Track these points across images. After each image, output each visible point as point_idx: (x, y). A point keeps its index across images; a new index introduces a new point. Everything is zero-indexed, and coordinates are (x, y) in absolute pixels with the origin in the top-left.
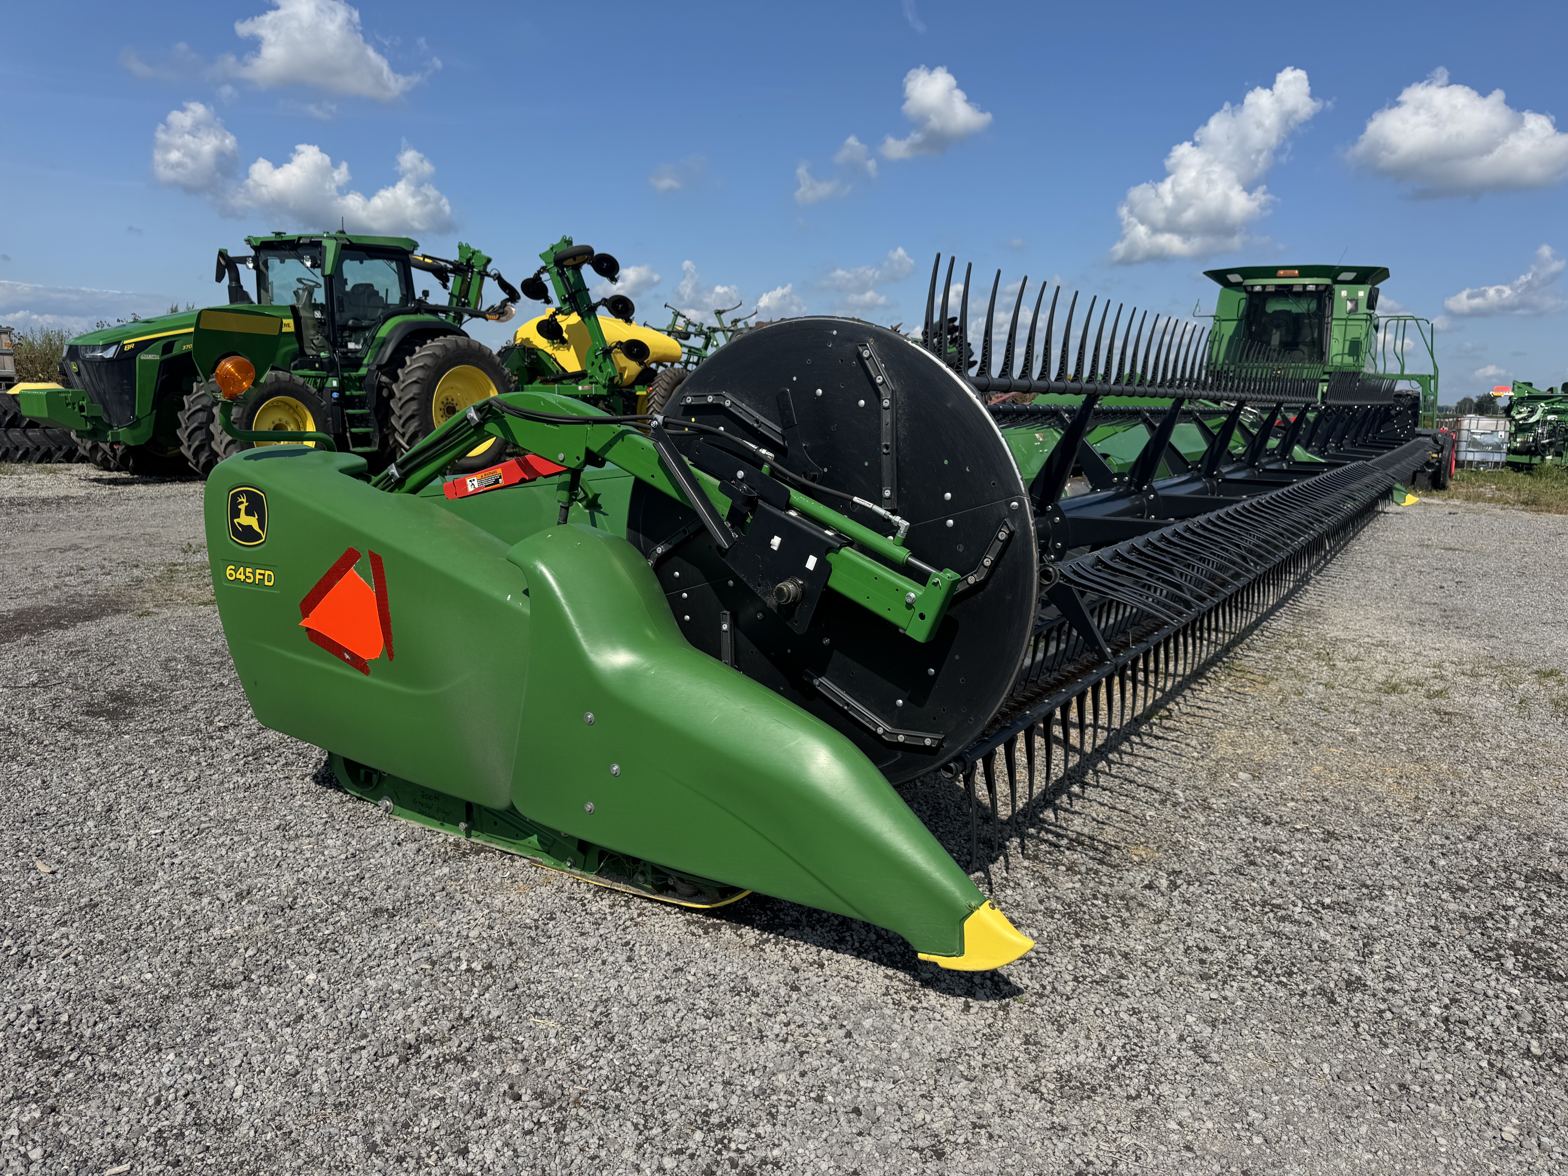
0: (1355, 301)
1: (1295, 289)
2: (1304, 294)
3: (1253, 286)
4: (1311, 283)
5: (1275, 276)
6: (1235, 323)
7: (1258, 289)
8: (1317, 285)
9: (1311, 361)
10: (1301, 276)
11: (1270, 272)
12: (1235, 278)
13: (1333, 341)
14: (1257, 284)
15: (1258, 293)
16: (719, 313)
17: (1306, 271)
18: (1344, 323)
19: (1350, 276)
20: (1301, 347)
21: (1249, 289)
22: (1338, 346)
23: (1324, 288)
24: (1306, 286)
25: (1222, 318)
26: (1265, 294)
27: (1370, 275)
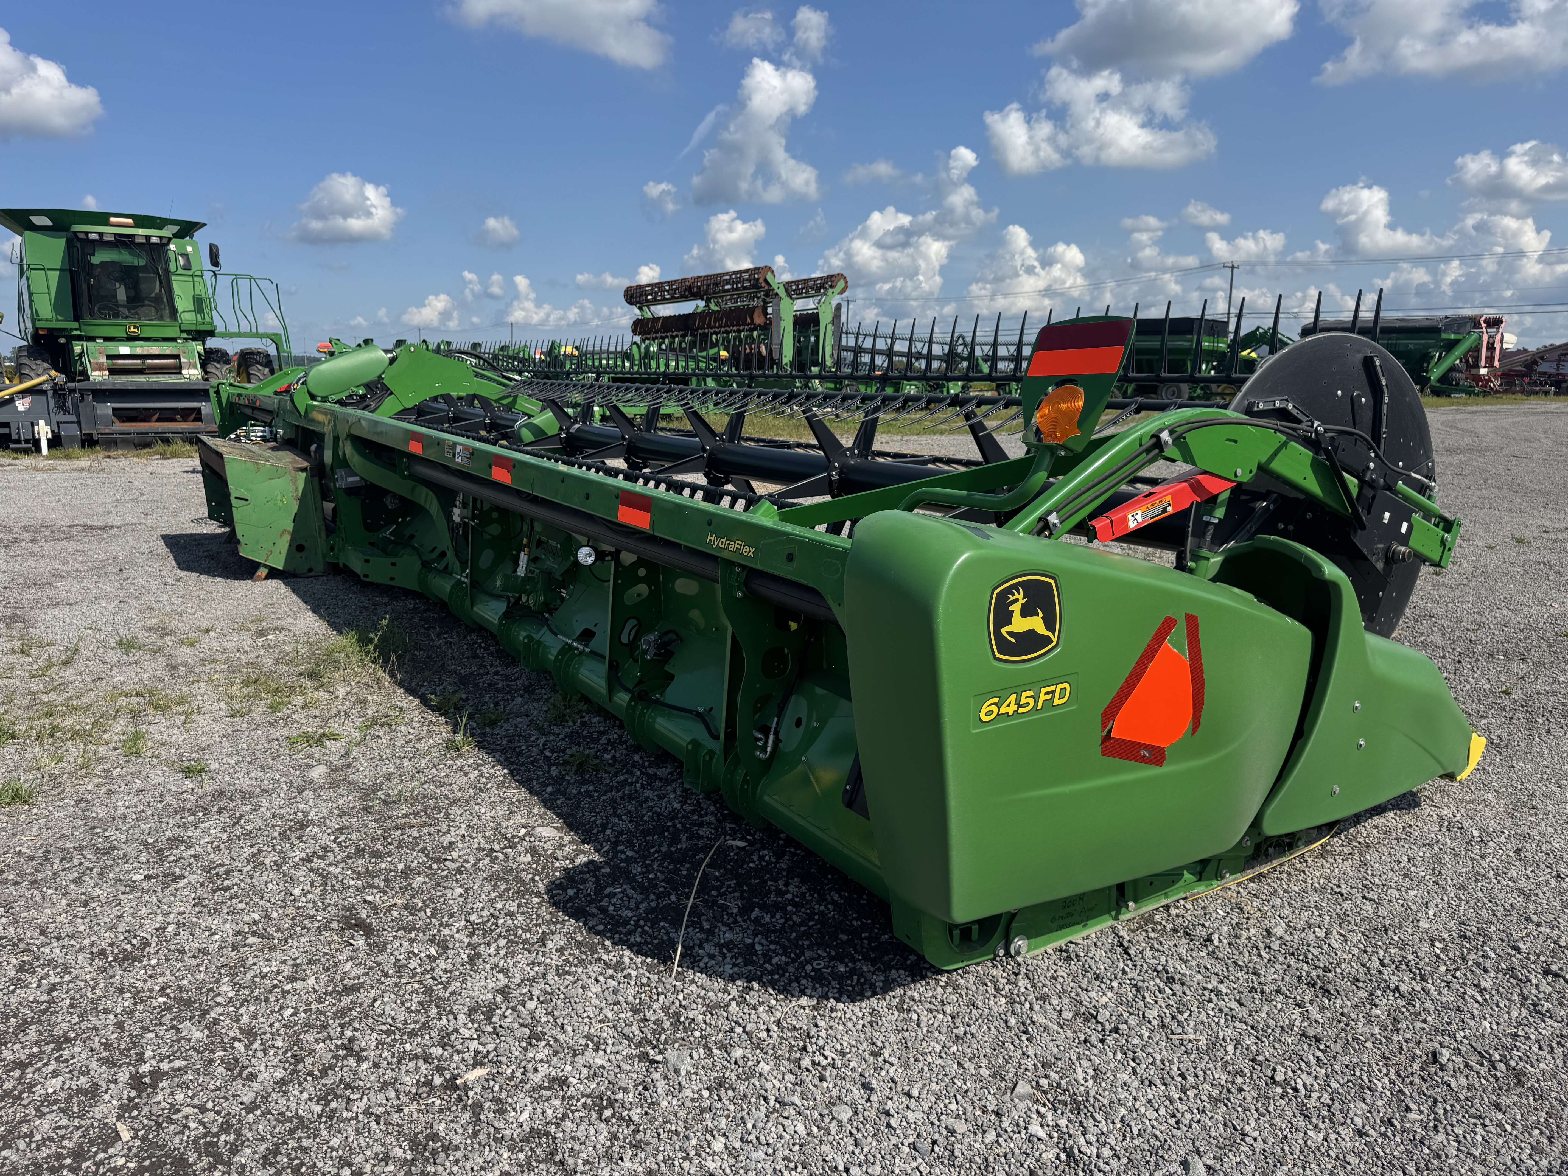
0: (186, 256)
1: (137, 240)
2: (146, 245)
3: (87, 233)
4: (151, 234)
5: (107, 224)
6: (58, 273)
7: (94, 236)
8: (161, 238)
9: (164, 319)
10: (137, 225)
11: (102, 218)
12: (41, 221)
13: (178, 297)
14: (94, 231)
15: (94, 241)
17: (141, 221)
18: (191, 279)
19: (175, 229)
20: (146, 302)
21: (79, 236)
22: (183, 303)
23: (165, 241)
24: (148, 237)
25: (47, 267)
26: (102, 243)
27: (187, 229)
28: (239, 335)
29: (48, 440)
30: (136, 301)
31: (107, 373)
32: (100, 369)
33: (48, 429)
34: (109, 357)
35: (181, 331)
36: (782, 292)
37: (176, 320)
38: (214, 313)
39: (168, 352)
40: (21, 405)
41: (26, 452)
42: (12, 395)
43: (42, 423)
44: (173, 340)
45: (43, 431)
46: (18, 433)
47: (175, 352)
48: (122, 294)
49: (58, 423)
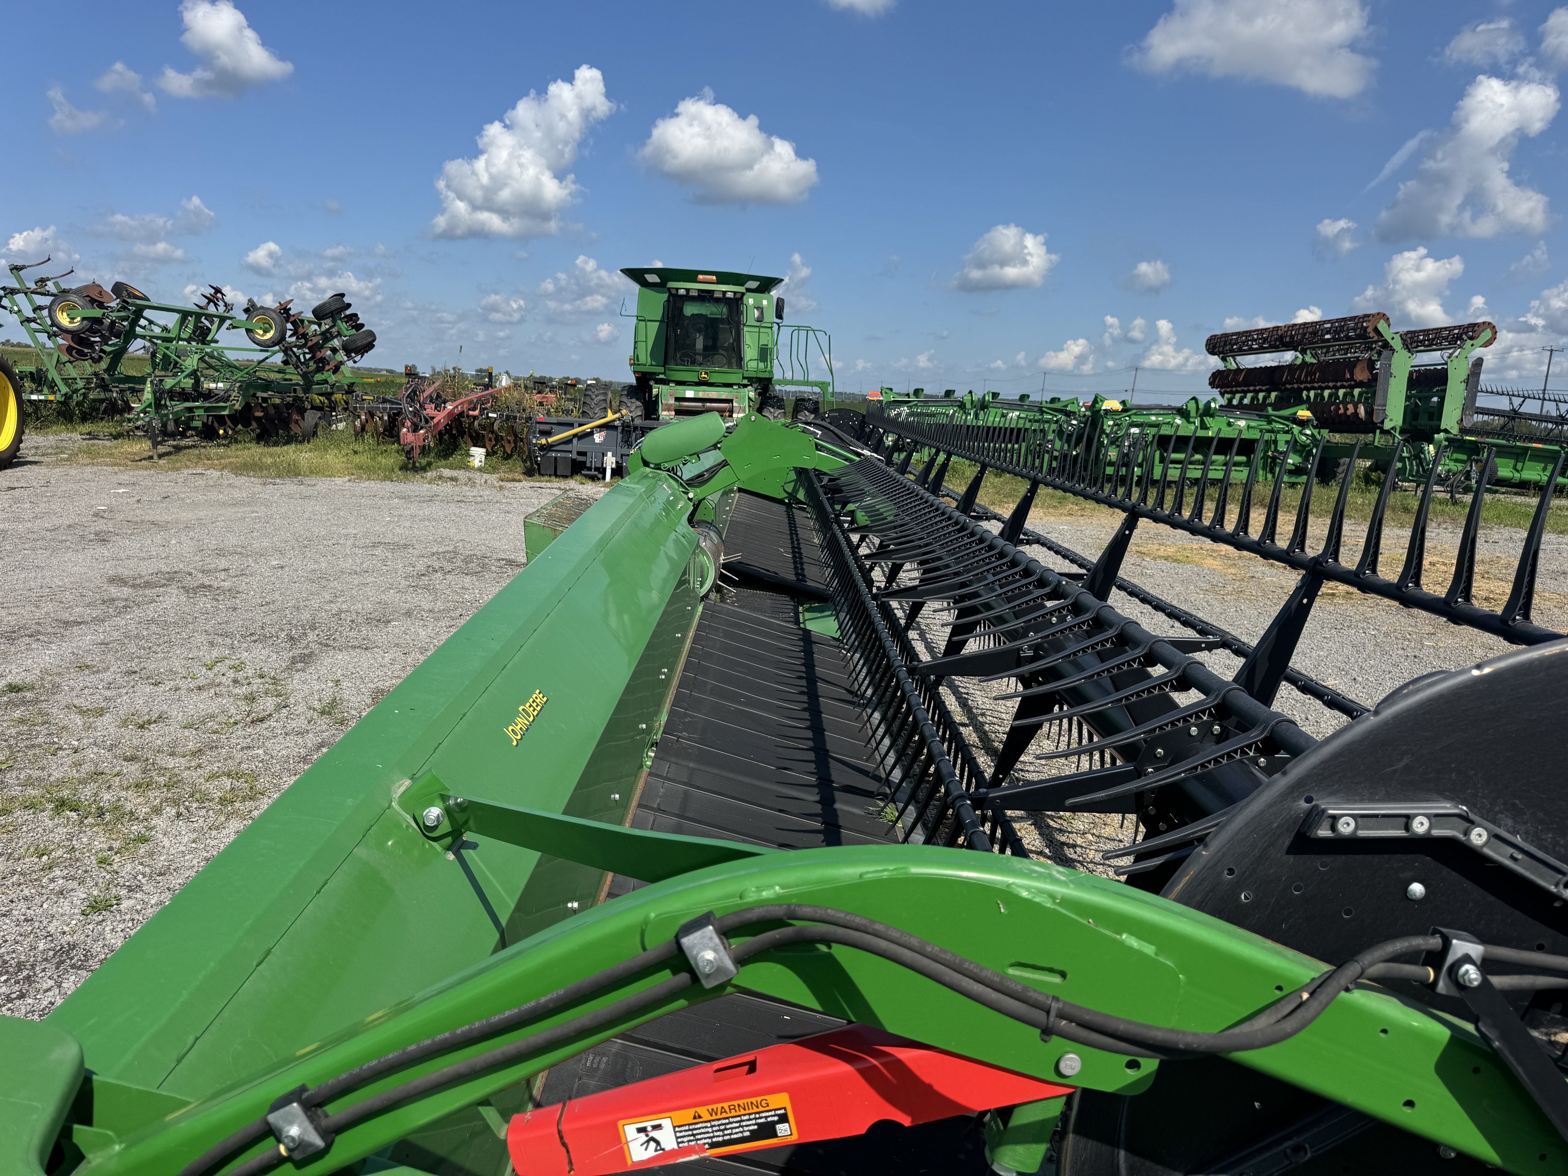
0: (760, 309)
1: (716, 295)
2: (723, 300)
3: (677, 289)
4: (729, 289)
5: (696, 281)
6: (658, 324)
7: (682, 292)
8: (735, 293)
9: (730, 366)
10: (718, 282)
11: (691, 276)
12: (652, 278)
13: (746, 347)
14: (682, 287)
15: (682, 296)
16: (16, 269)
17: (724, 278)
18: (757, 330)
19: (753, 285)
20: (721, 351)
21: (674, 292)
22: (750, 353)
23: (738, 296)
24: (724, 293)
25: (647, 318)
26: (688, 298)
27: (766, 284)
28: (792, 382)
29: (612, 469)
30: (711, 350)
31: (673, 413)
32: (669, 410)
33: (614, 460)
34: (677, 399)
35: (744, 378)
36: (1397, 344)
37: (740, 366)
38: (776, 361)
39: (724, 397)
40: (598, 438)
41: (593, 478)
42: (592, 428)
43: (610, 454)
44: (730, 385)
45: (610, 461)
46: (591, 462)
47: (729, 398)
48: (700, 344)
49: (622, 455)
